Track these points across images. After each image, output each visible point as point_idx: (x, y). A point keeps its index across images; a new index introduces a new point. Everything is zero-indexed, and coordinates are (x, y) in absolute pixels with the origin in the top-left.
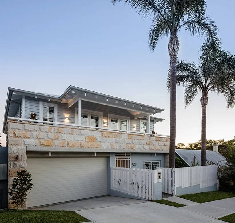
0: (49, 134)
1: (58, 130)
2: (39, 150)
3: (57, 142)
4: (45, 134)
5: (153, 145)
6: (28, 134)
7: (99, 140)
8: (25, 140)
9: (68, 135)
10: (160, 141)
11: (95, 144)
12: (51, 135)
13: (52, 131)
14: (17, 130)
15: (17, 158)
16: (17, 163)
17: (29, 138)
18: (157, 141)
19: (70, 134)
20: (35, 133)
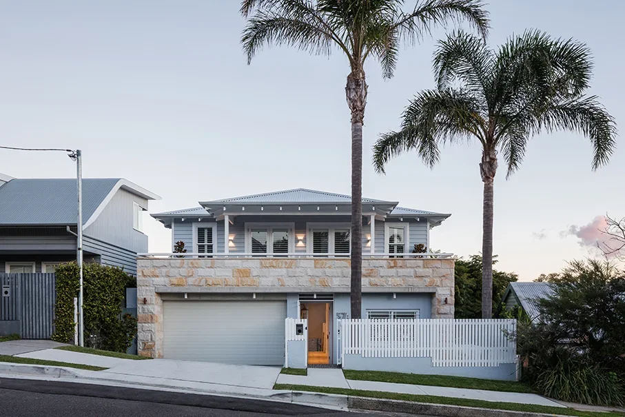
0: (181, 270)
1: (192, 263)
2: (169, 291)
3: (190, 281)
4: (176, 270)
5: (382, 277)
6: (157, 272)
7: (255, 274)
8: (153, 279)
9: (207, 269)
10: (401, 267)
11: (249, 281)
12: (183, 271)
13: (185, 266)
14: (145, 268)
15: (145, 301)
16: (145, 307)
17: (157, 276)
18: (392, 267)
19: (209, 267)
20: (164, 270)
